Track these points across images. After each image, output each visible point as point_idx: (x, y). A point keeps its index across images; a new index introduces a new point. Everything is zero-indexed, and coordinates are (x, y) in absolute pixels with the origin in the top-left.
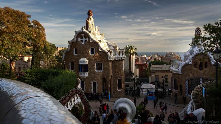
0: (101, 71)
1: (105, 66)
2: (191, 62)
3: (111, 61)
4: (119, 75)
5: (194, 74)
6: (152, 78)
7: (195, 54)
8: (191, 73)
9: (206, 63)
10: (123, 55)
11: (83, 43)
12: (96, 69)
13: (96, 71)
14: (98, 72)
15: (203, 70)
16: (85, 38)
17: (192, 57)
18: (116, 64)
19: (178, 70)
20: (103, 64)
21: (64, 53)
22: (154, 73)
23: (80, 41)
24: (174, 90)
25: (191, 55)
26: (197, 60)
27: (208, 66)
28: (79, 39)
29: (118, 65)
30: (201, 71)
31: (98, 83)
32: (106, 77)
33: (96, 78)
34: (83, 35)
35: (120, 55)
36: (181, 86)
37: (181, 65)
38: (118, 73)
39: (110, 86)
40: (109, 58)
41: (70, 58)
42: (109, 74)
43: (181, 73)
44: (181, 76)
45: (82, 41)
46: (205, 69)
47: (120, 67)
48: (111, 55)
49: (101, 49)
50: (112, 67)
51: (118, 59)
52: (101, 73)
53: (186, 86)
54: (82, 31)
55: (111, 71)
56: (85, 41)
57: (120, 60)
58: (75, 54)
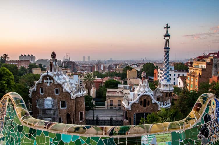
0: (66, 108)
1: (69, 104)
2: (138, 102)
3: (73, 99)
4: (80, 109)
5: (140, 110)
6: (107, 103)
7: (141, 95)
8: (138, 109)
9: (149, 102)
10: (83, 92)
11: (48, 85)
12: (61, 107)
13: (61, 108)
14: (63, 109)
15: (146, 107)
16: (50, 80)
17: (139, 98)
18: (78, 100)
19: (128, 106)
20: (67, 102)
21: (31, 92)
22: (109, 98)
23: (45, 82)
24: (125, 119)
25: (138, 96)
26: (142, 99)
27: (150, 104)
28: (45, 81)
29: (79, 101)
30: (145, 108)
31: (63, 118)
32: (69, 113)
33: (61, 115)
34: (48, 77)
35: (82, 92)
36: (130, 119)
37: (131, 103)
38: (80, 107)
39: (74, 120)
40: (71, 97)
41: (37, 96)
42: (72, 110)
43: (130, 109)
44: (130, 112)
45: (48, 83)
46: (148, 106)
47: (81, 103)
48: (73, 95)
49: (65, 90)
50: (74, 103)
51: (80, 96)
52: (65, 109)
53: (134, 119)
54: (47, 74)
55: (74, 108)
56: (50, 83)
57: (81, 97)
58: (41, 93)
